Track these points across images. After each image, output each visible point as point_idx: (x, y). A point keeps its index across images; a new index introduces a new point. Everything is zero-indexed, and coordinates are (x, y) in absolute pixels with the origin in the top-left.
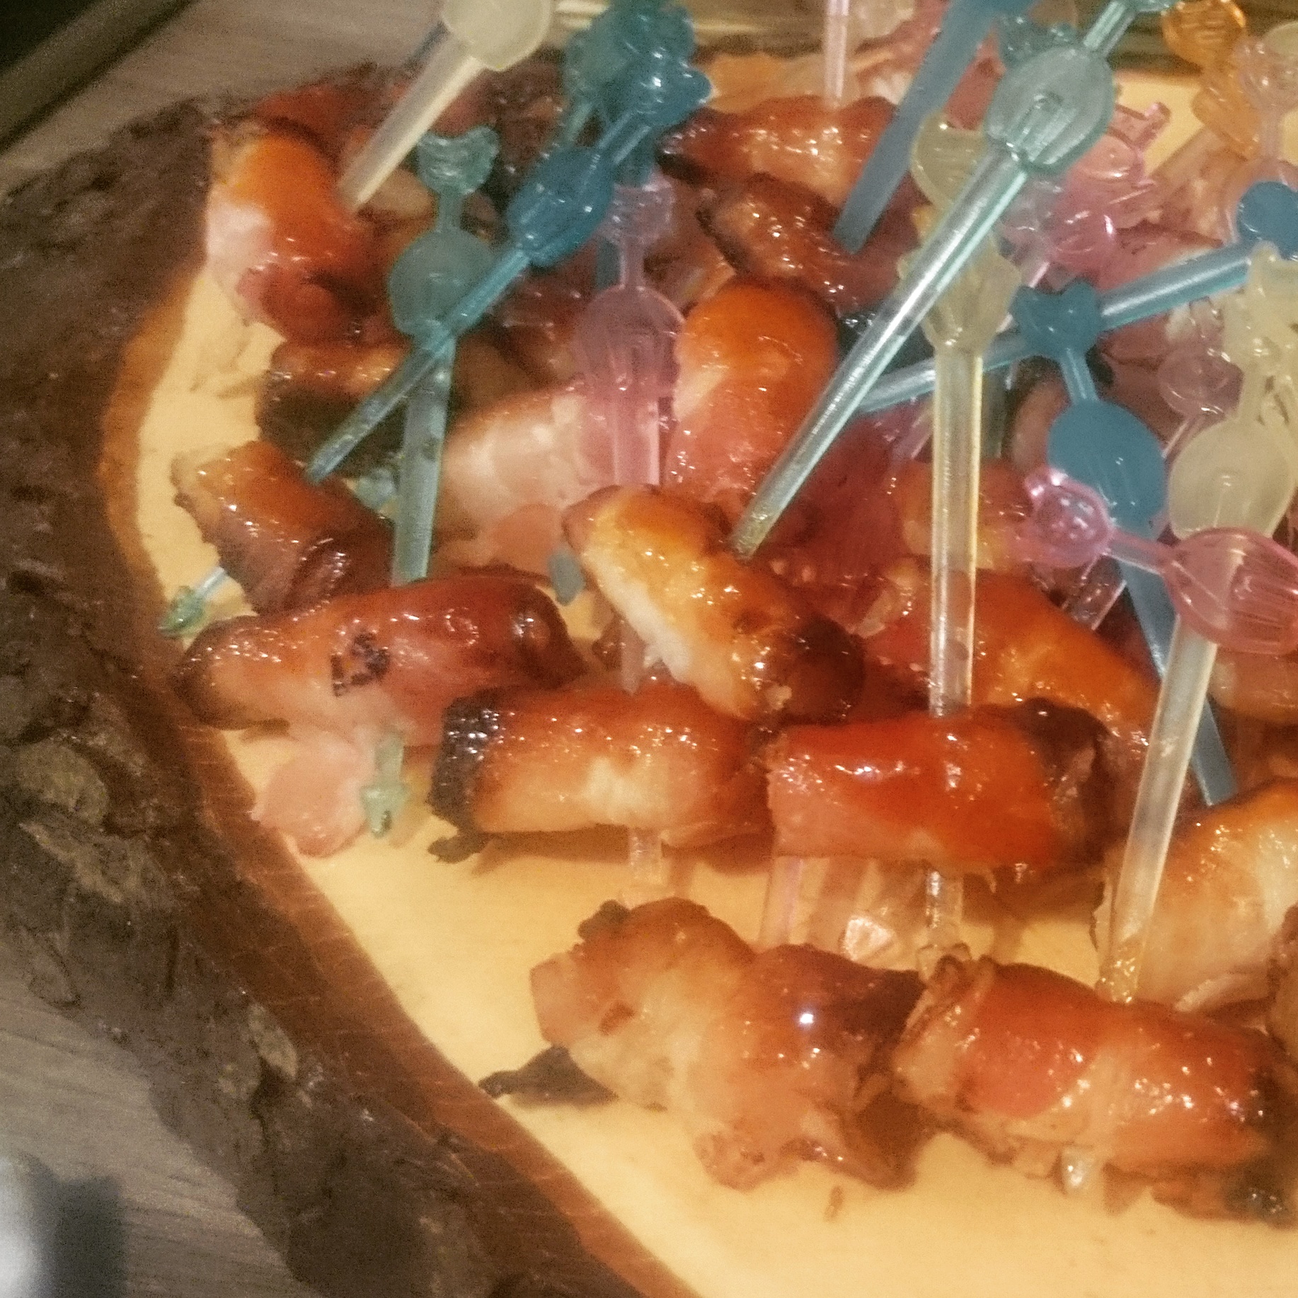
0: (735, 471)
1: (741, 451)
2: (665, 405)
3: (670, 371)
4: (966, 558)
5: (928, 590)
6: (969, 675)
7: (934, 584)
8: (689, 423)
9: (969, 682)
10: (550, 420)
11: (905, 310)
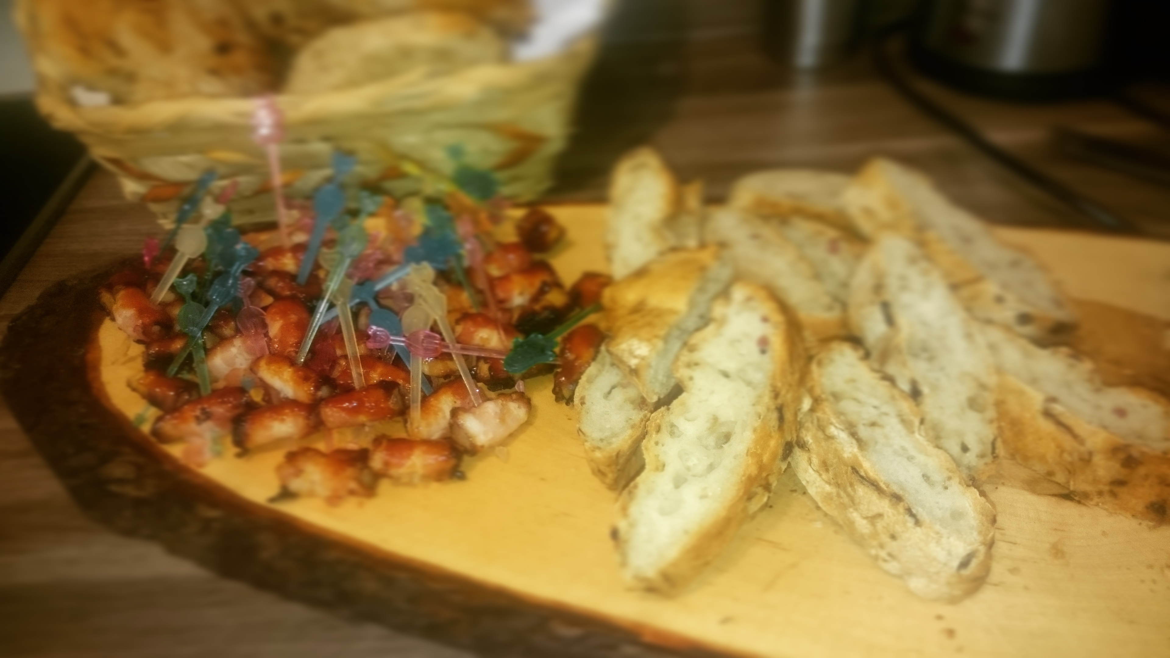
0: (291, 346)
1: (292, 340)
2: (266, 335)
3: (265, 326)
4: (356, 353)
5: (348, 362)
6: (364, 380)
7: (350, 360)
8: (275, 337)
9: (364, 381)
10: (234, 346)
11: (327, 297)
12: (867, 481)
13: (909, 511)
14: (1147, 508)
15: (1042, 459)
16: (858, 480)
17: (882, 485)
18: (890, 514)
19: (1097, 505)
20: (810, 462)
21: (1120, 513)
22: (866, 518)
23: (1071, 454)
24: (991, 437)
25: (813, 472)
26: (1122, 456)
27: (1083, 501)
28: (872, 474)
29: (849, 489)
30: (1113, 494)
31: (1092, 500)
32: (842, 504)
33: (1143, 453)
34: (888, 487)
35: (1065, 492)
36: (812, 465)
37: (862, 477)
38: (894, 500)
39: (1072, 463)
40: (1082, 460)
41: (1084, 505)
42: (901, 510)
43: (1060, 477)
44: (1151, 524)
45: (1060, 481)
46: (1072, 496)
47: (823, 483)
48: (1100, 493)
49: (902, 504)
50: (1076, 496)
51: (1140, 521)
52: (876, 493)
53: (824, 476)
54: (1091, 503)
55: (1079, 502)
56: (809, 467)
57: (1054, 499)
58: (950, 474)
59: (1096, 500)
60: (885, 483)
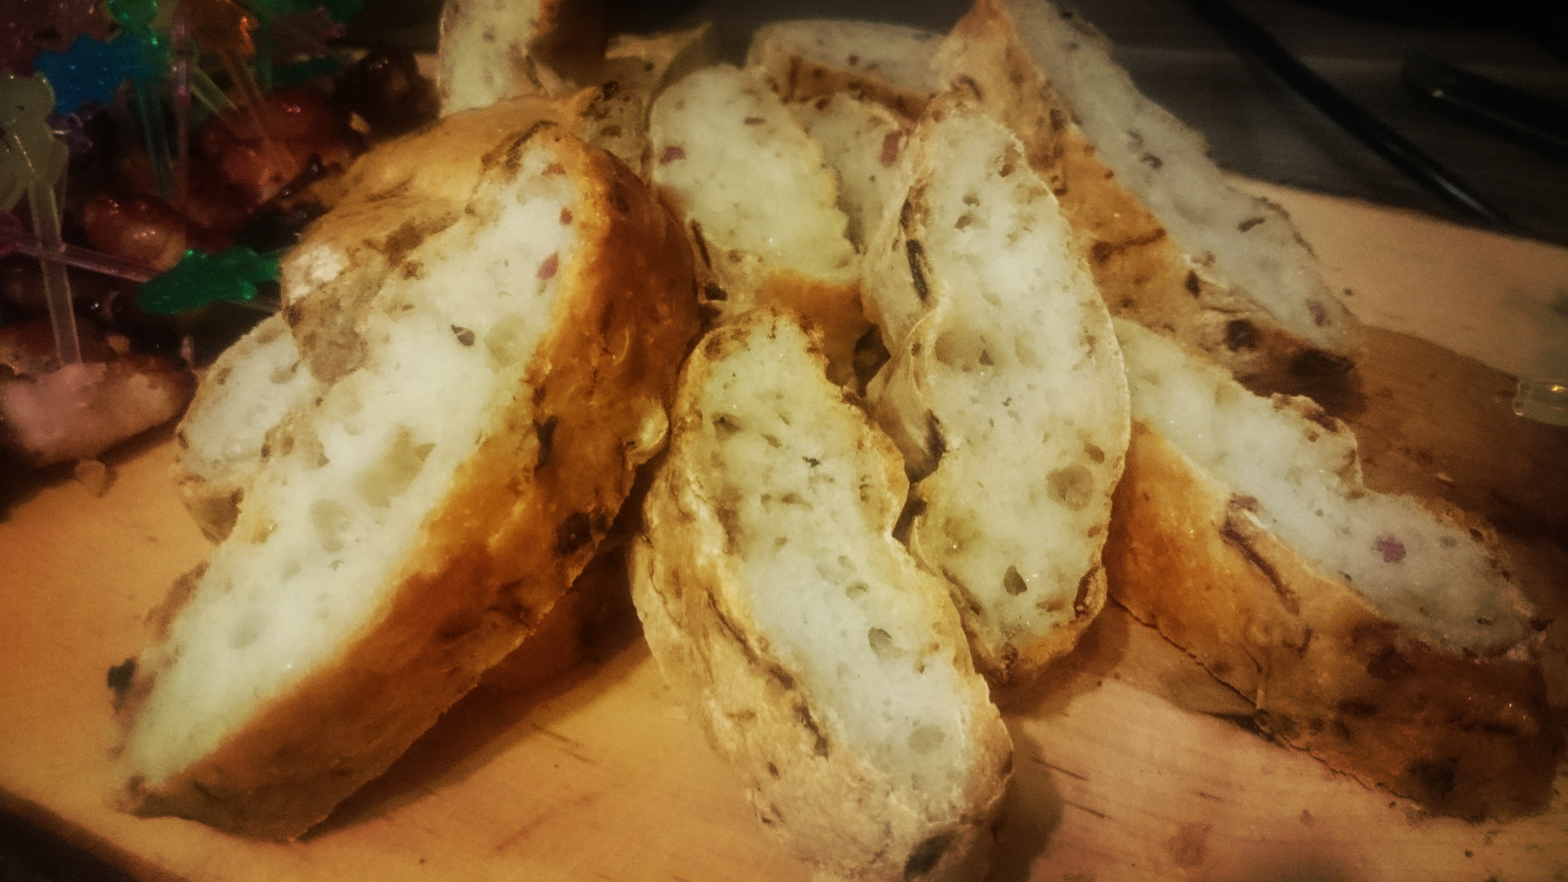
12: (731, 630)
13: (802, 712)
14: (1412, 771)
15: (1209, 631)
16: (716, 623)
17: (753, 643)
18: (767, 715)
19: (1307, 749)
20: (651, 569)
21: (1351, 775)
22: (731, 716)
23: (1267, 630)
24: (1084, 567)
25: (654, 594)
26: (1372, 647)
27: (1278, 737)
28: (736, 614)
29: (702, 642)
30: (1344, 732)
31: (1297, 736)
32: (695, 675)
33: (1420, 647)
34: (765, 649)
35: (1245, 710)
36: (654, 577)
37: (722, 617)
38: (777, 682)
39: (1266, 650)
40: (1288, 645)
41: (1280, 745)
42: (787, 710)
43: (1239, 679)
44: (1416, 808)
45: (1237, 685)
46: (1258, 722)
47: (667, 621)
48: (1317, 725)
49: (790, 694)
50: (1264, 724)
51: (1393, 798)
52: (745, 660)
53: (671, 607)
54: (1295, 743)
55: (1270, 738)
56: (650, 581)
57: (1217, 724)
58: (938, 638)
59: (1306, 737)
60: (761, 640)
